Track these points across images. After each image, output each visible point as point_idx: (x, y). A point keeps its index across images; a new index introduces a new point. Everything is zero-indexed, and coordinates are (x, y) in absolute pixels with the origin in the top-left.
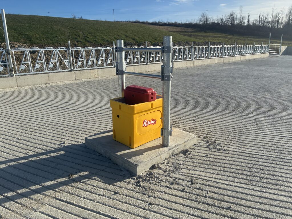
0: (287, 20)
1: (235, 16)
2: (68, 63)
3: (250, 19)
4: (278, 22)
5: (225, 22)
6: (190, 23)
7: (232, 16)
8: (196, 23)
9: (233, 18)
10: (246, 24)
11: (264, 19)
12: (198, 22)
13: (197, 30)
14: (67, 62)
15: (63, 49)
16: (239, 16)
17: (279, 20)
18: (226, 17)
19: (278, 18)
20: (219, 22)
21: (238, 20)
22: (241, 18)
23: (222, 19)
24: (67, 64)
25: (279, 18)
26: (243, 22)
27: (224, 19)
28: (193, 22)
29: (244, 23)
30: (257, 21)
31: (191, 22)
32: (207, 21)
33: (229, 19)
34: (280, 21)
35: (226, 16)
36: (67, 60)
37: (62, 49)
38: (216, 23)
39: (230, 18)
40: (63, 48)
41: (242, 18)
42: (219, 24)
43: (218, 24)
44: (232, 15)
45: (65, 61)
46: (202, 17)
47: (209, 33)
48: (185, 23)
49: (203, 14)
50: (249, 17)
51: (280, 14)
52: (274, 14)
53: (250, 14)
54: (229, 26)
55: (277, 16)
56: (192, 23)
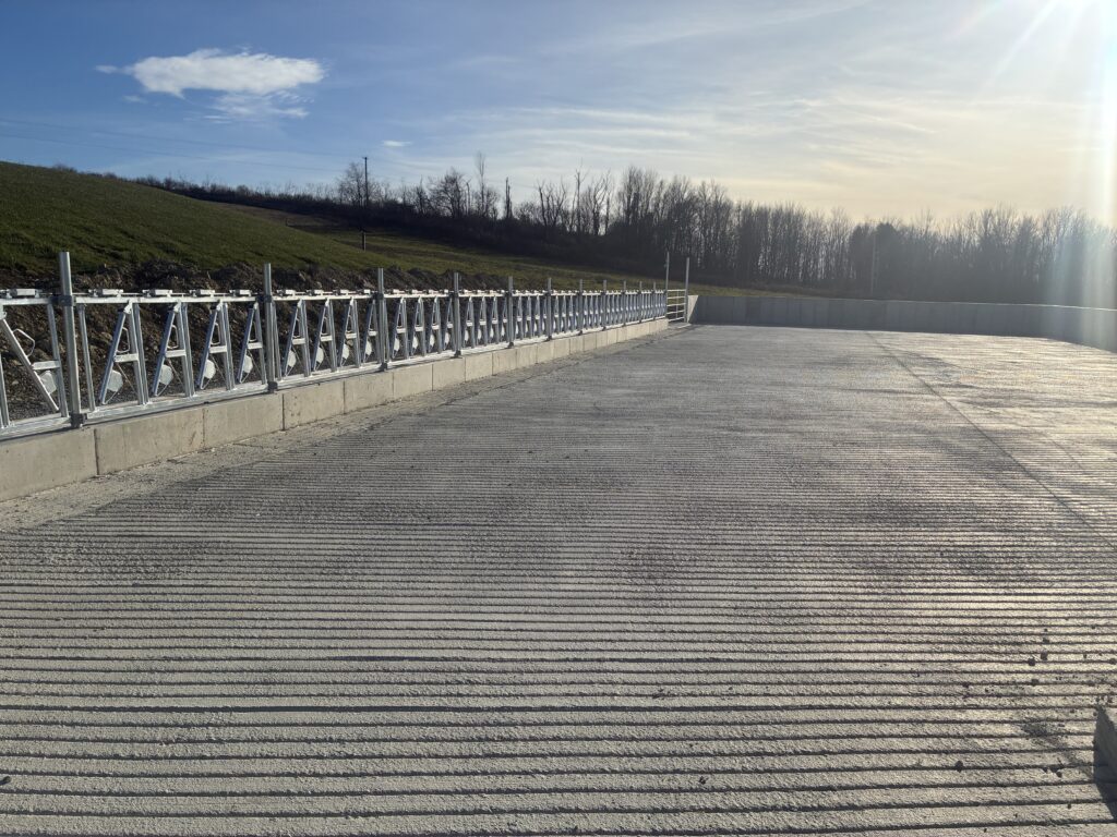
0: (621, 210)
1: (462, 185)
2: (58, 383)
3: (512, 200)
4: (596, 215)
5: (432, 204)
6: (304, 197)
7: (454, 186)
8: (327, 199)
9: (457, 190)
10: (501, 215)
11: (555, 203)
12: (335, 195)
13: (336, 224)
14: (48, 373)
15: (29, 297)
16: (475, 187)
17: (599, 208)
18: (433, 187)
19: (596, 203)
20: (412, 201)
21: (475, 200)
22: (482, 193)
23: (420, 193)
24: (48, 385)
25: (599, 202)
26: (490, 209)
27: (428, 194)
28: (315, 195)
29: (495, 211)
30: (531, 207)
31: (308, 193)
32: (367, 196)
33: (443, 194)
34: (603, 212)
35: (431, 182)
36: (52, 364)
37: (25, 302)
38: (401, 205)
39: (446, 191)
40: (31, 292)
41: (488, 196)
42: (412, 207)
43: (406, 208)
44: (452, 181)
45: (41, 372)
46: (349, 179)
47: (380, 239)
48: (281, 195)
49: (353, 166)
50: (508, 192)
51: (601, 191)
52: (583, 189)
53: (509, 183)
54: (447, 218)
55: (592, 194)
56: (309, 197)
